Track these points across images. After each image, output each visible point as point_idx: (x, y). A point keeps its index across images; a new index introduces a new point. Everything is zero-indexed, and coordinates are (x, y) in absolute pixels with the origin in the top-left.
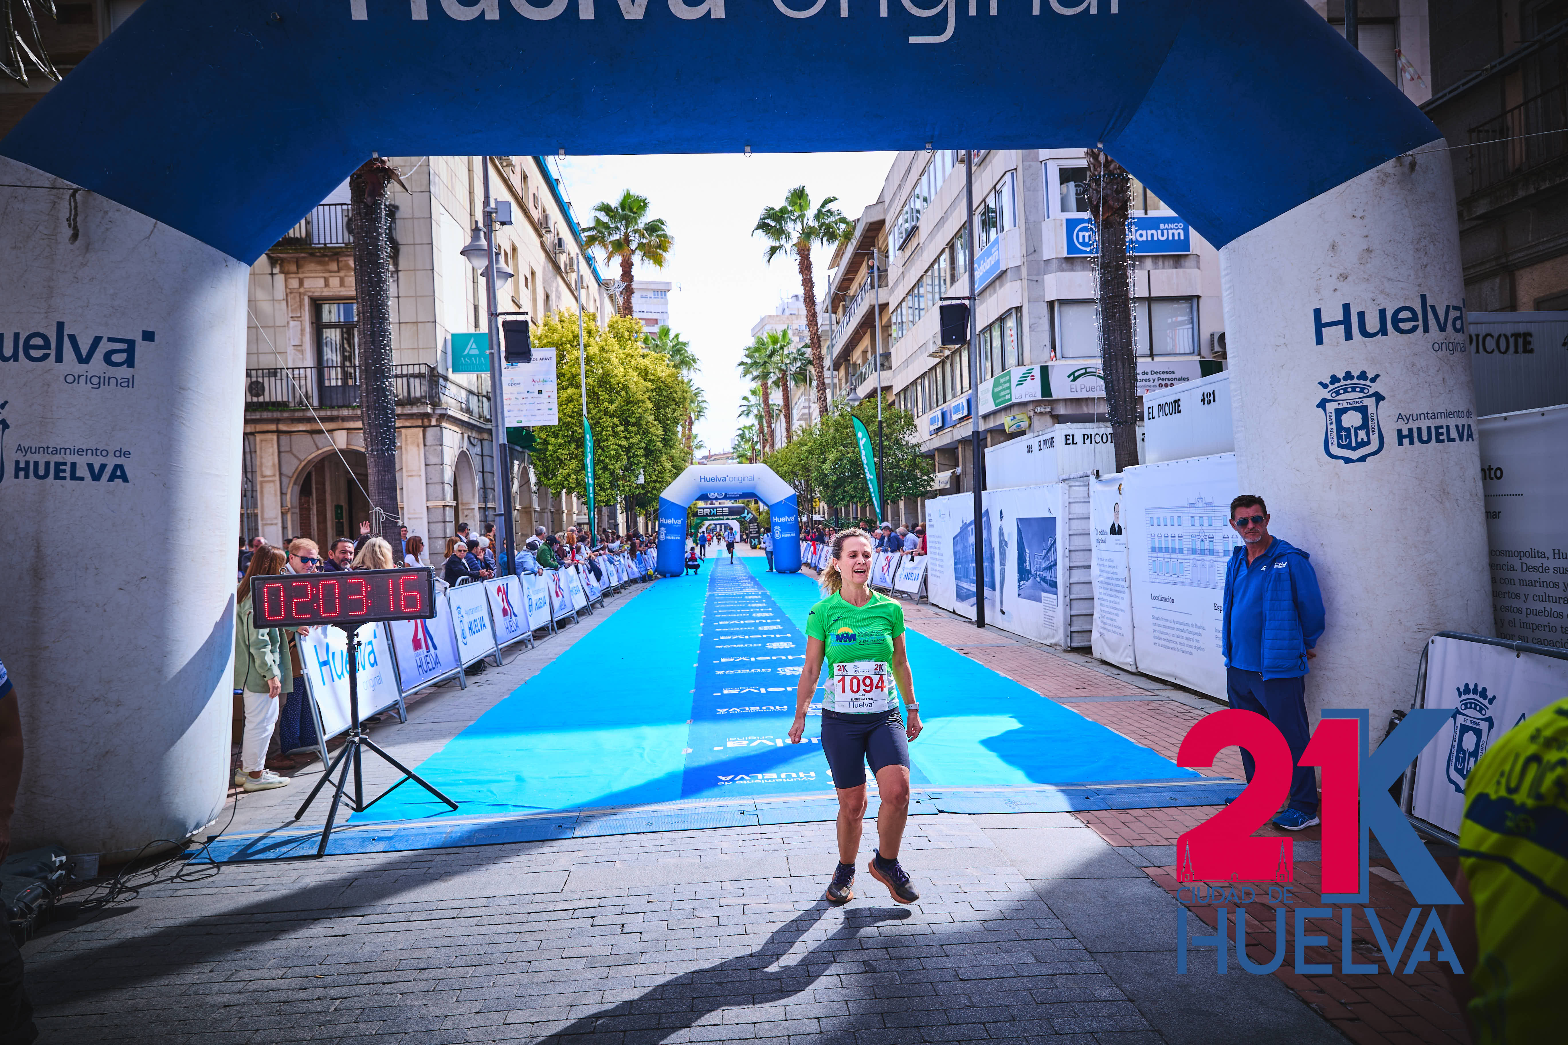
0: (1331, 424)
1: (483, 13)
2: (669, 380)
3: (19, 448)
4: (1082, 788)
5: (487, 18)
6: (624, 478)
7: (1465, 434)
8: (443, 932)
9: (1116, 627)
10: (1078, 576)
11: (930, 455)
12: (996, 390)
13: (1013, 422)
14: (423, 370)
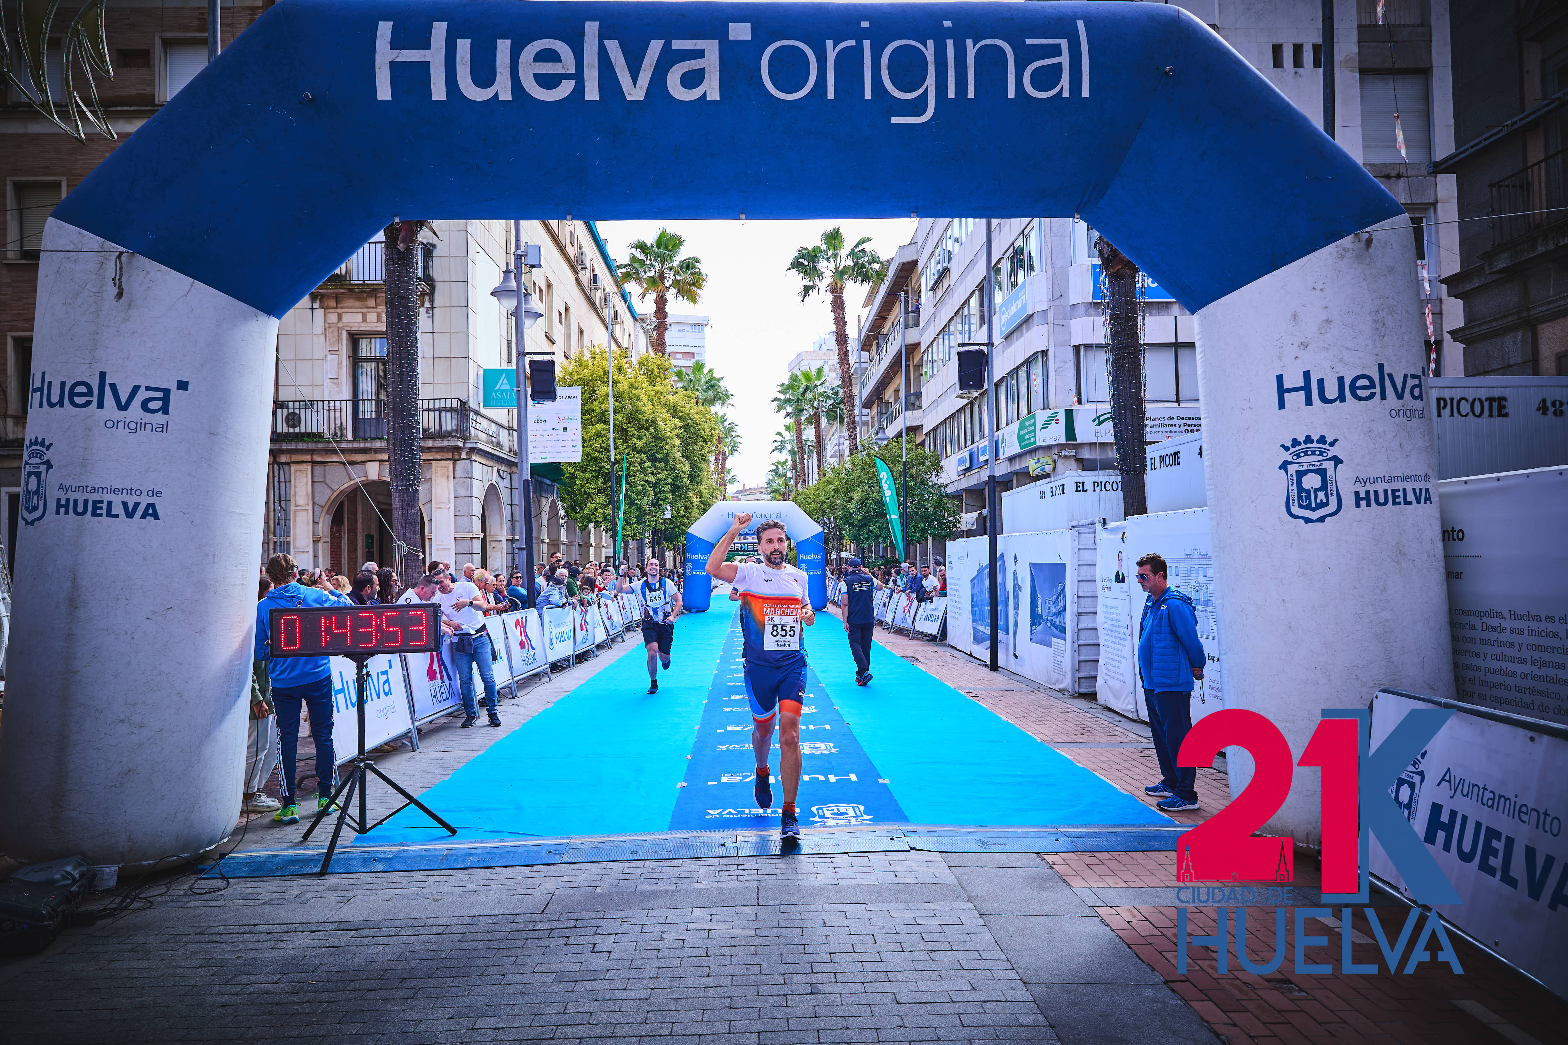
1: (497, 94)
2: (697, 418)
3: (61, 487)
4: (1054, 830)
5: (501, 98)
6: (650, 513)
7: (1423, 497)
8: (428, 946)
9: (1119, 674)
10: (1085, 622)
11: (957, 496)
12: (1022, 433)
13: (1038, 465)
14: (455, 404)
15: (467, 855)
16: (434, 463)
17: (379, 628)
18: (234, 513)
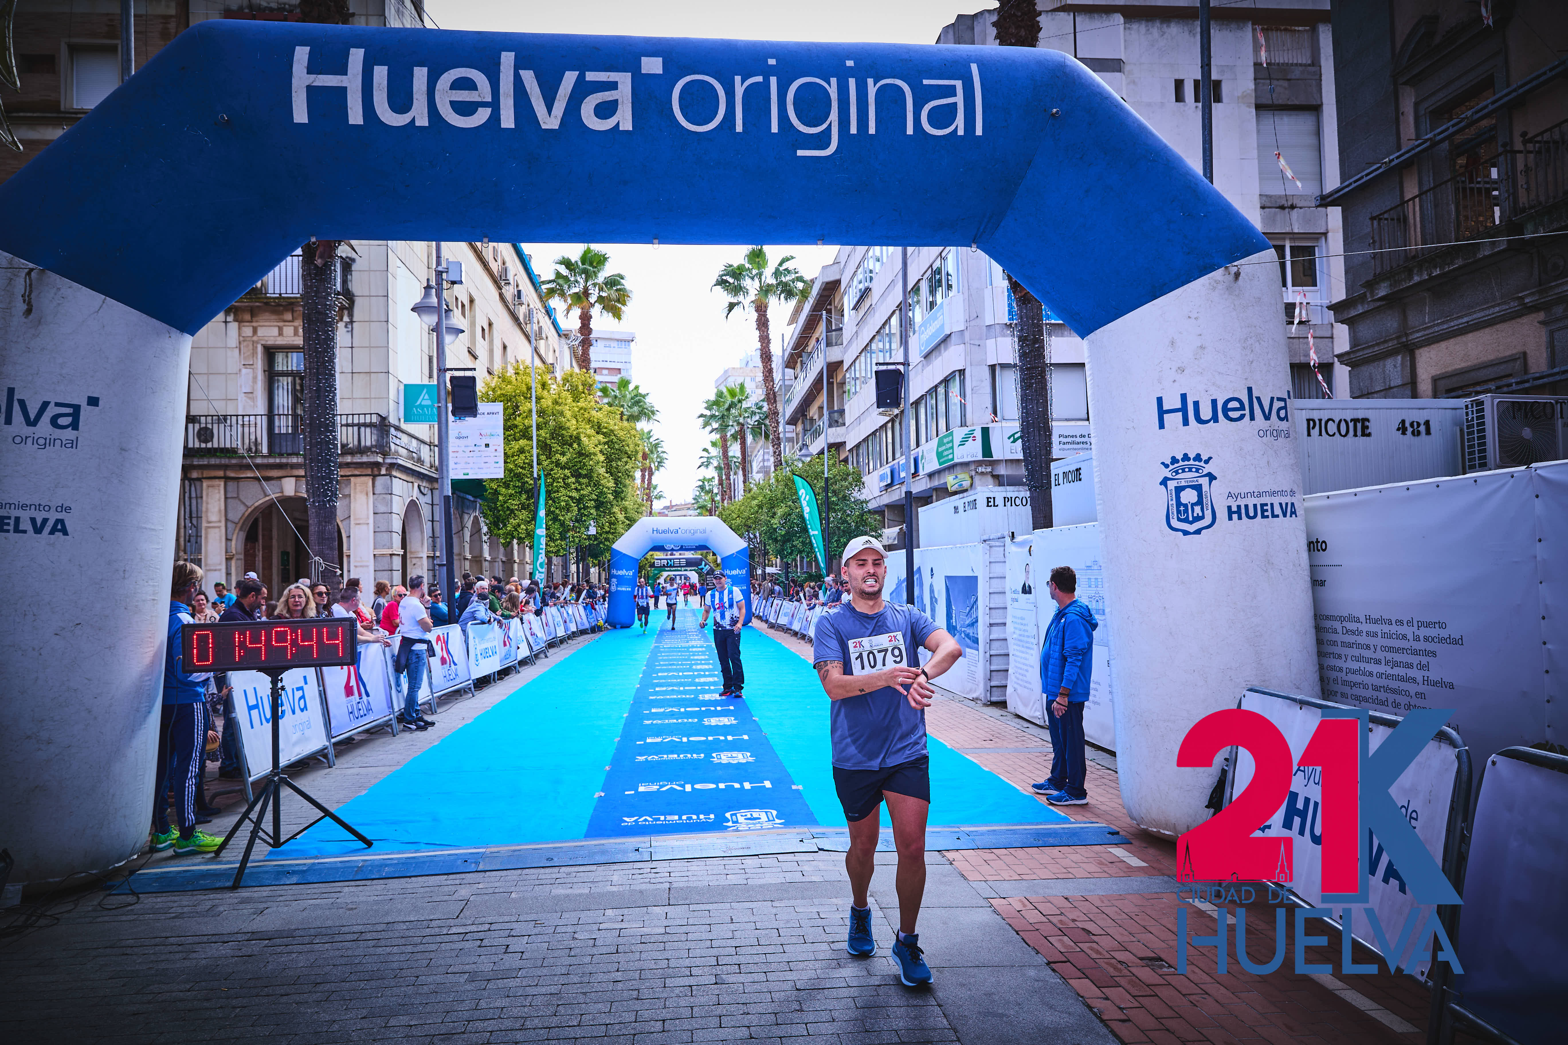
0: (1172, 500)
1: (413, 120)
2: (621, 434)
4: (957, 830)
5: (417, 124)
6: (574, 529)
7: (1289, 511)
8: (342, 952)
9: (1026, 682)
10: (996, 633)
11: (879, 511)
12: (940, 449)
13: (955, 481)
14: (375, 419)
15: (383, 865)
16: (352, 479)
17: (294, 642)
18: (146, 528)
